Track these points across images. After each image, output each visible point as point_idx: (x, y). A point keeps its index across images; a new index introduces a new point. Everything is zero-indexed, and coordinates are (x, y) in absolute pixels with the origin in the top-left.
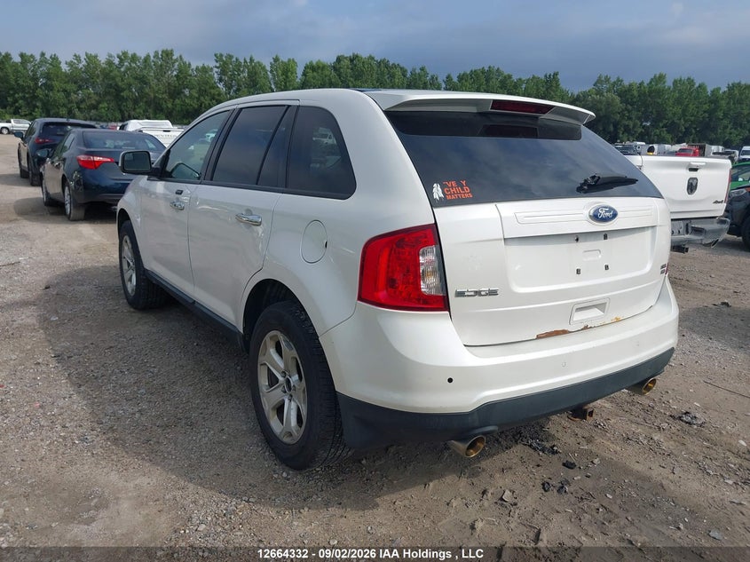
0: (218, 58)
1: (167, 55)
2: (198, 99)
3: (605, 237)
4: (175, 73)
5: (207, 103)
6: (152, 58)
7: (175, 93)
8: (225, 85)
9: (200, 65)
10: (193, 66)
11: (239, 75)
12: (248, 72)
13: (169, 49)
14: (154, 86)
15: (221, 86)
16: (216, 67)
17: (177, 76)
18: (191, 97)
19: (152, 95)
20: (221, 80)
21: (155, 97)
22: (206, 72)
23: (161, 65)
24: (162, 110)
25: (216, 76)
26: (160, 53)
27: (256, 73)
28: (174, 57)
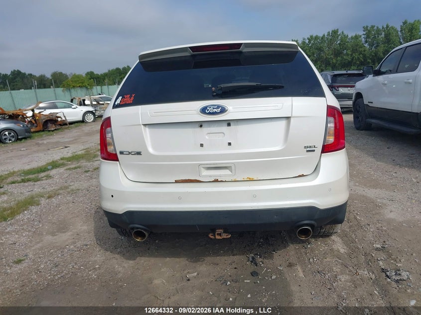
0: (365, 29)
1: (335, 33)
2: (352, 55)
3: (229, 125)
4: (339, 42)
5: (356, 57)
6: (326, 36)
7: (337, 53)
8: (369, 45)
9: (354, 35)
10: (350, 36)
11: (378, 37)
12: (385, 34)
13: (336, 29)
14: (326, 52)
15: (366, 45)
16: (363, 34)
17: (339, 44)
18: (347, 55)
19: (325, 57)
20: (366, 42)
21: (327, 58)
22: (357, 38)
23: (331, 39)
24: (329, 64)
25: (363, 39)
26: (331, 32)
27: (390, 34)
28: (339, 33)
